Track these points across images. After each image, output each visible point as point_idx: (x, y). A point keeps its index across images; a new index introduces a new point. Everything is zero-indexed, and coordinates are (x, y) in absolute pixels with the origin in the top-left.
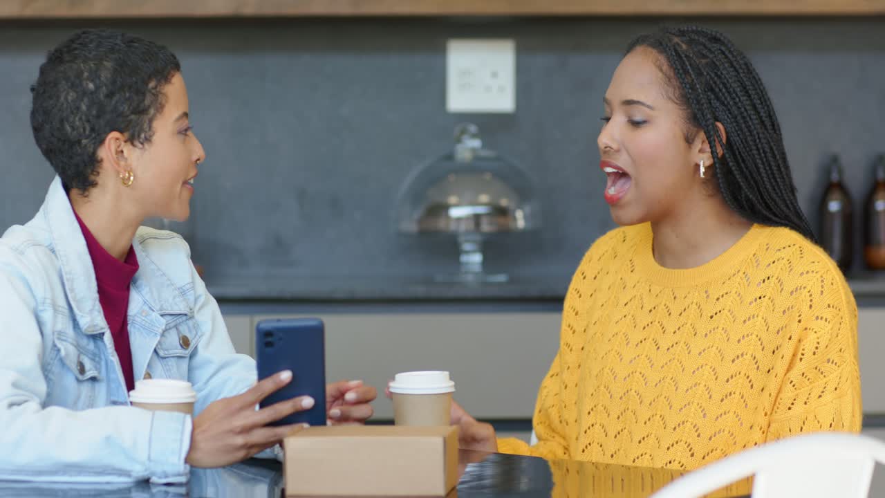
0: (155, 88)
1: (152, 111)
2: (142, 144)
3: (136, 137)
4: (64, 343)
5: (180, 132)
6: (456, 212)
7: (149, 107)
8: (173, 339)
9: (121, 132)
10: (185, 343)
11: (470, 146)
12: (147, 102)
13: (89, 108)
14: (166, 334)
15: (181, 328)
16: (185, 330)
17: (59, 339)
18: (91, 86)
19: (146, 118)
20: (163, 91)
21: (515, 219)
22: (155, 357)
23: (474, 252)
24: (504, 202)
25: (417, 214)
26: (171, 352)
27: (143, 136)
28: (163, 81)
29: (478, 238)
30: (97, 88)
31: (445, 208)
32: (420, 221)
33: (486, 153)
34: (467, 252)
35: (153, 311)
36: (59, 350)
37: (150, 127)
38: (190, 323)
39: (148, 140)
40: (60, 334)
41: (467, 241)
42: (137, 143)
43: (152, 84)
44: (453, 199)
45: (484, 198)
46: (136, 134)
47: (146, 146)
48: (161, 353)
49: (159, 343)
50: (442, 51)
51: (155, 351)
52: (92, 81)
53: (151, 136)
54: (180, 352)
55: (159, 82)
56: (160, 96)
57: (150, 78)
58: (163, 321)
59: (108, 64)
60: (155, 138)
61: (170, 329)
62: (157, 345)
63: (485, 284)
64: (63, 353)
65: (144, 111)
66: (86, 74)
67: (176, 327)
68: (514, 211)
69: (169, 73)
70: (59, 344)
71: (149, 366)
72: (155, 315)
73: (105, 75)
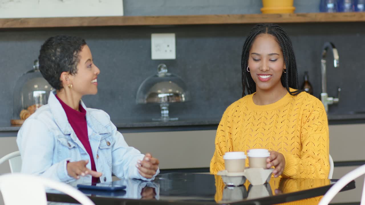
0: (76, 54)
1: (76, 63)
2: (74, 74)
3: (72, 72)
4: (61, 138)
5: (88, 67)
6: (160, 96)
7: (75, 62)
8: (104, 143)
9: (66, 71)
10: (109, 144)
11: (163, 72)
12: (74, 60)
13: (55, 66)
14: (102, 141)
15: (107, 139)
16: (108, 140)
17: (59, 138)
18: (54, 58)
19: (74, 66)
20: (79, 55)
21: (182, 97)
22: (99, 149)
23: (166, 110)
24: (177, 92)
25: (146, 97)
26: (104, 147)
27: (74, 71)
28: (79, 51)
29: (168, 105)
30: (56, 58)
31: (157, 94)
32: (147, 99)
33: (169, 74)
34: (163, 110)
35: (96, 133)
36: (60, 142)
37: (76, 69)
38: (110, 137)
39: (76, 72)
40: (59, 136)
41: (163, 106)
42: (72, 74)
43: (75, 53)
44: (159, 91)
45: (170, 90)
46: (72, 71)
47: (76, 74)
48: (101, 148)
49: (100, 145)
50: (150, 38)
51: (99, 148)
52: (54, 57)
53: (77, 71)
54: (107, 147)
55: (77, 52)
56: (78, 57)
57: (74, 52)
58: (101, 136)
59: (59, 50)
60: (78, 72)
61: (103, 140)
62: (99, 146)
63: (170, 121)
64: (61, 142)
65: (73, 64)
66: (52, 55)
67: (105, 139)
68: (181, 95)
69: (81, 47)
70: (59, 139)
71: (97, 152)
72: (98, 134)
73: (58, 54)
